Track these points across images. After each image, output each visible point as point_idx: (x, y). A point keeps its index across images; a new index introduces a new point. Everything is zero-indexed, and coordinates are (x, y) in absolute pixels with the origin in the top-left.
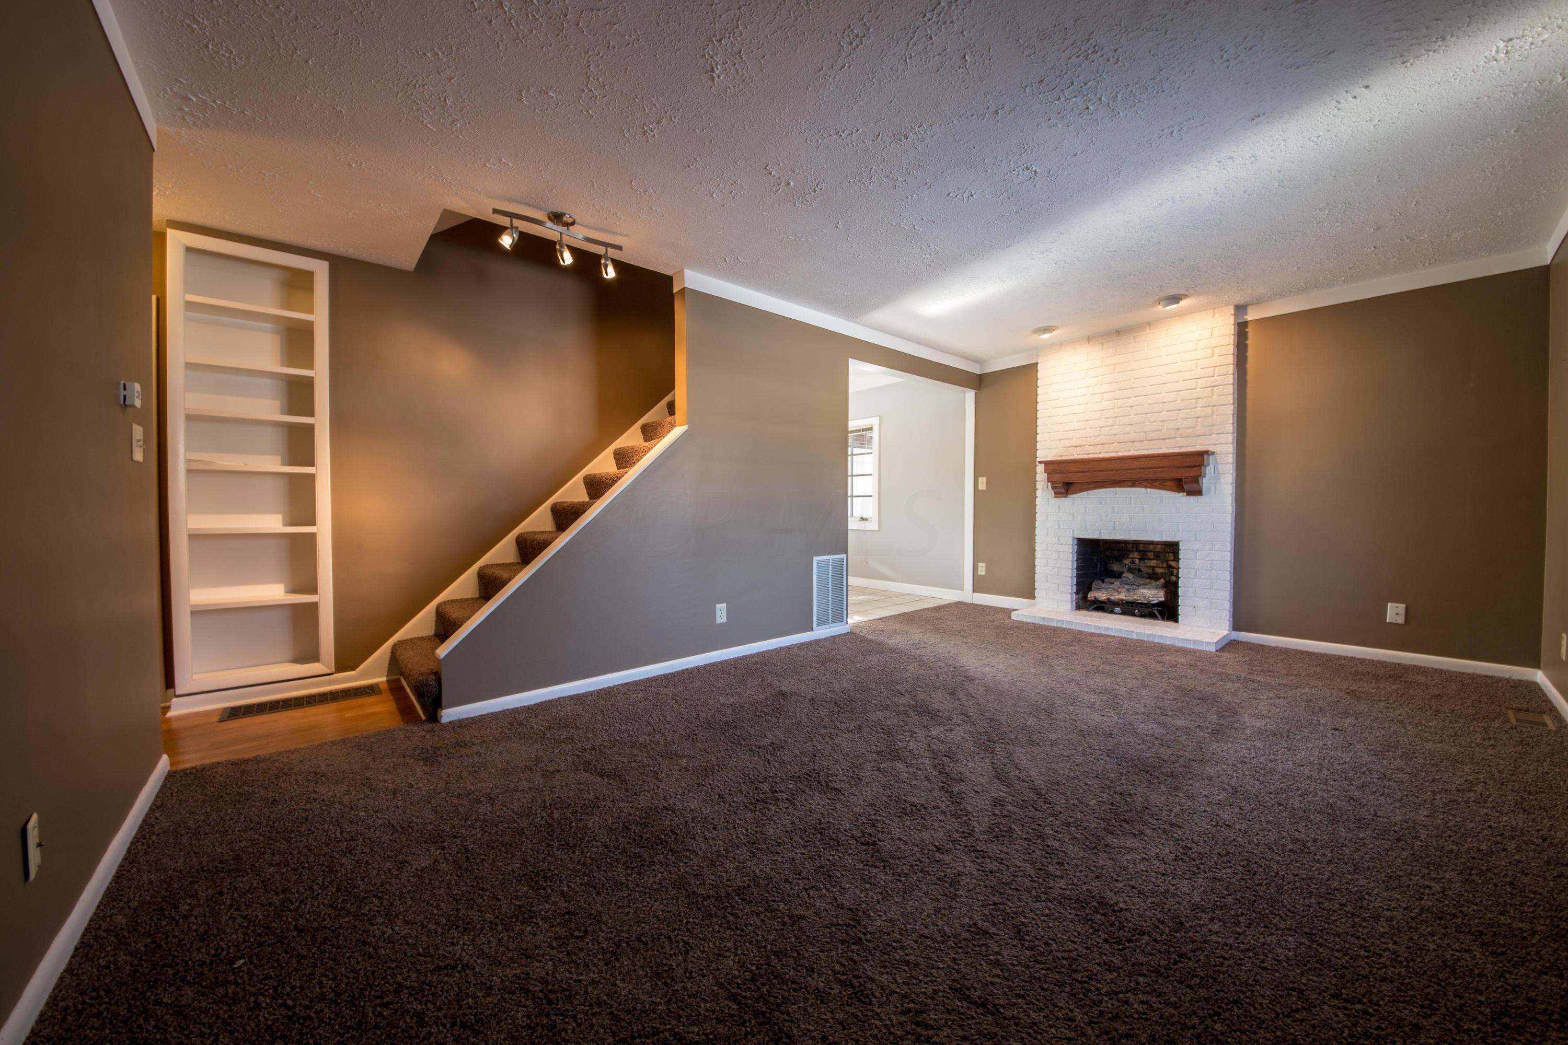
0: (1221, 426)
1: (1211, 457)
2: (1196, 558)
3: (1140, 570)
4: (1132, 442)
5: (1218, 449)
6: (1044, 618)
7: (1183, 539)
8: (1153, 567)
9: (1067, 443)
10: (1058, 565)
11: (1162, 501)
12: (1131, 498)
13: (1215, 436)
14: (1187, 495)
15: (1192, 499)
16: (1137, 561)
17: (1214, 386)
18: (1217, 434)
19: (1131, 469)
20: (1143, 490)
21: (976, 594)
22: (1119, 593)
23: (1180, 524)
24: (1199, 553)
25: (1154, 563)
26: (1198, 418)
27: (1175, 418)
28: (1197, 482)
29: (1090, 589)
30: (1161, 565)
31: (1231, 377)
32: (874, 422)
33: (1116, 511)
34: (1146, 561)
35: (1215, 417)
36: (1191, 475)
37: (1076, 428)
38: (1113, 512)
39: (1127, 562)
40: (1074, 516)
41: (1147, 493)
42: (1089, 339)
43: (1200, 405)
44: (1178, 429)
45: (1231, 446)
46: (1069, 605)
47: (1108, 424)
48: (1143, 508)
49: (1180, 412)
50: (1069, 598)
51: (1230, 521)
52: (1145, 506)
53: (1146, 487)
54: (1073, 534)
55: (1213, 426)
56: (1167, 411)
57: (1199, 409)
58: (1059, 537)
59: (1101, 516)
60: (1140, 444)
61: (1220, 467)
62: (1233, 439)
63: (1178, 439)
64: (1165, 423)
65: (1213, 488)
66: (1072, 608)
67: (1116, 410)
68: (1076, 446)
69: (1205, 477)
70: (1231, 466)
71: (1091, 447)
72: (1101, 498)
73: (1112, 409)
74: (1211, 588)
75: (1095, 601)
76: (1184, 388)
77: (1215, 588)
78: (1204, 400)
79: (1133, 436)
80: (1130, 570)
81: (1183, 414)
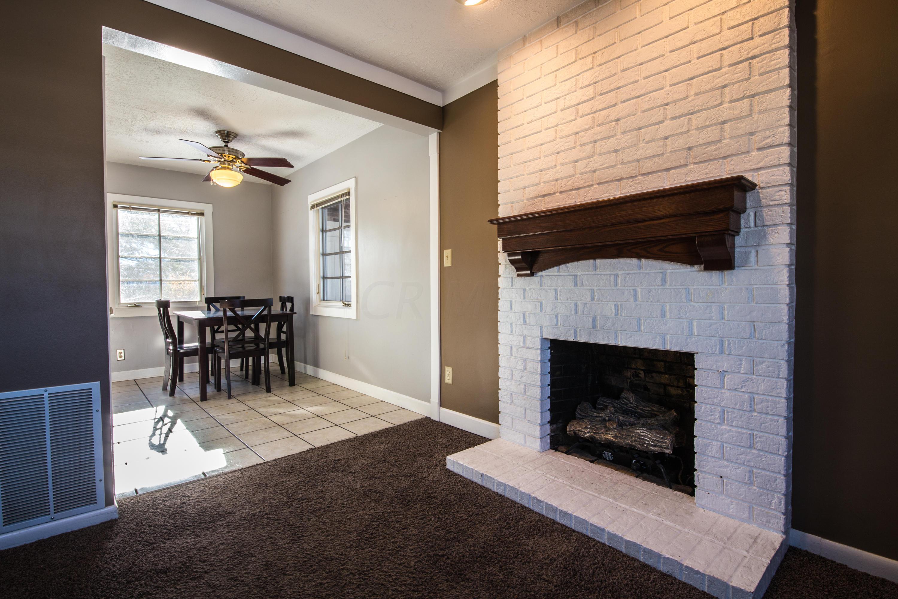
0: (768, 133)
1: (749, 194)
2: (722, 387)
3: (646, 389)
4: (619, 180)
5: (762, 179)
6: (482, 475)
7: (700, 350)
8: (665, 385)
9: (532, 192)
10: (524, 379)
11: (664, 281)
12: (617, 276)
13: (755, 153)
14: (706, 269)
15: (715, 276)
16: (642, 375)
17: (753, 57)
18: (759, 149)
19: (612, 225)
20: (634, 261)
21: (443, 410)
22: (608, 429)
23: (695, 323)
24: (728, 377)
25: (665, 378)
26: (724, 122)
27: (684, 129)
28: (722, 242)
29: (572, 417)
30: (675, 383)
31: (786, 31)
32: (350, 184)
33: (596, 298)
34: (654, 375)
35: (756, 116)
36: (710, 229)
37: (544, 167)
38: (593, 299)
39: (629, 374)
40: (542, 304)
41: (640, 267)
42: (558, 21)
43: (727, 99)
44: (690, 149)
45: (787, 169)
46: (537, 444)
47: (584, 155)
48: (635, 291)
49: (693, 117)
50: (537, 432)
51: (785, 319)
52: (639, 290)
53: (639, 257)
54: (542, 333)
55: (752, 134)
56: (673, 118)
57: (726, 105)
58: (525, 337)
59: (576, 305)
60: (629, 182)
61: (766, 212)
62: (791, 156)
63: (692, 166)
64: (669, 142)
65: (753, 253)
66: (542, 446)
67: (597, 129)
68: (544, 196)
69: (738, 232)
70: (788, 209)
71: (563, 195)
72: (576, 276)
73: (591, 128)
74: (751, 447)
75: (576, 437)
76: (701, 71)
77: (759, 446)
78: (736, 86)
79: (621, 170)
80: (633, 388)
81: (697, 120)
